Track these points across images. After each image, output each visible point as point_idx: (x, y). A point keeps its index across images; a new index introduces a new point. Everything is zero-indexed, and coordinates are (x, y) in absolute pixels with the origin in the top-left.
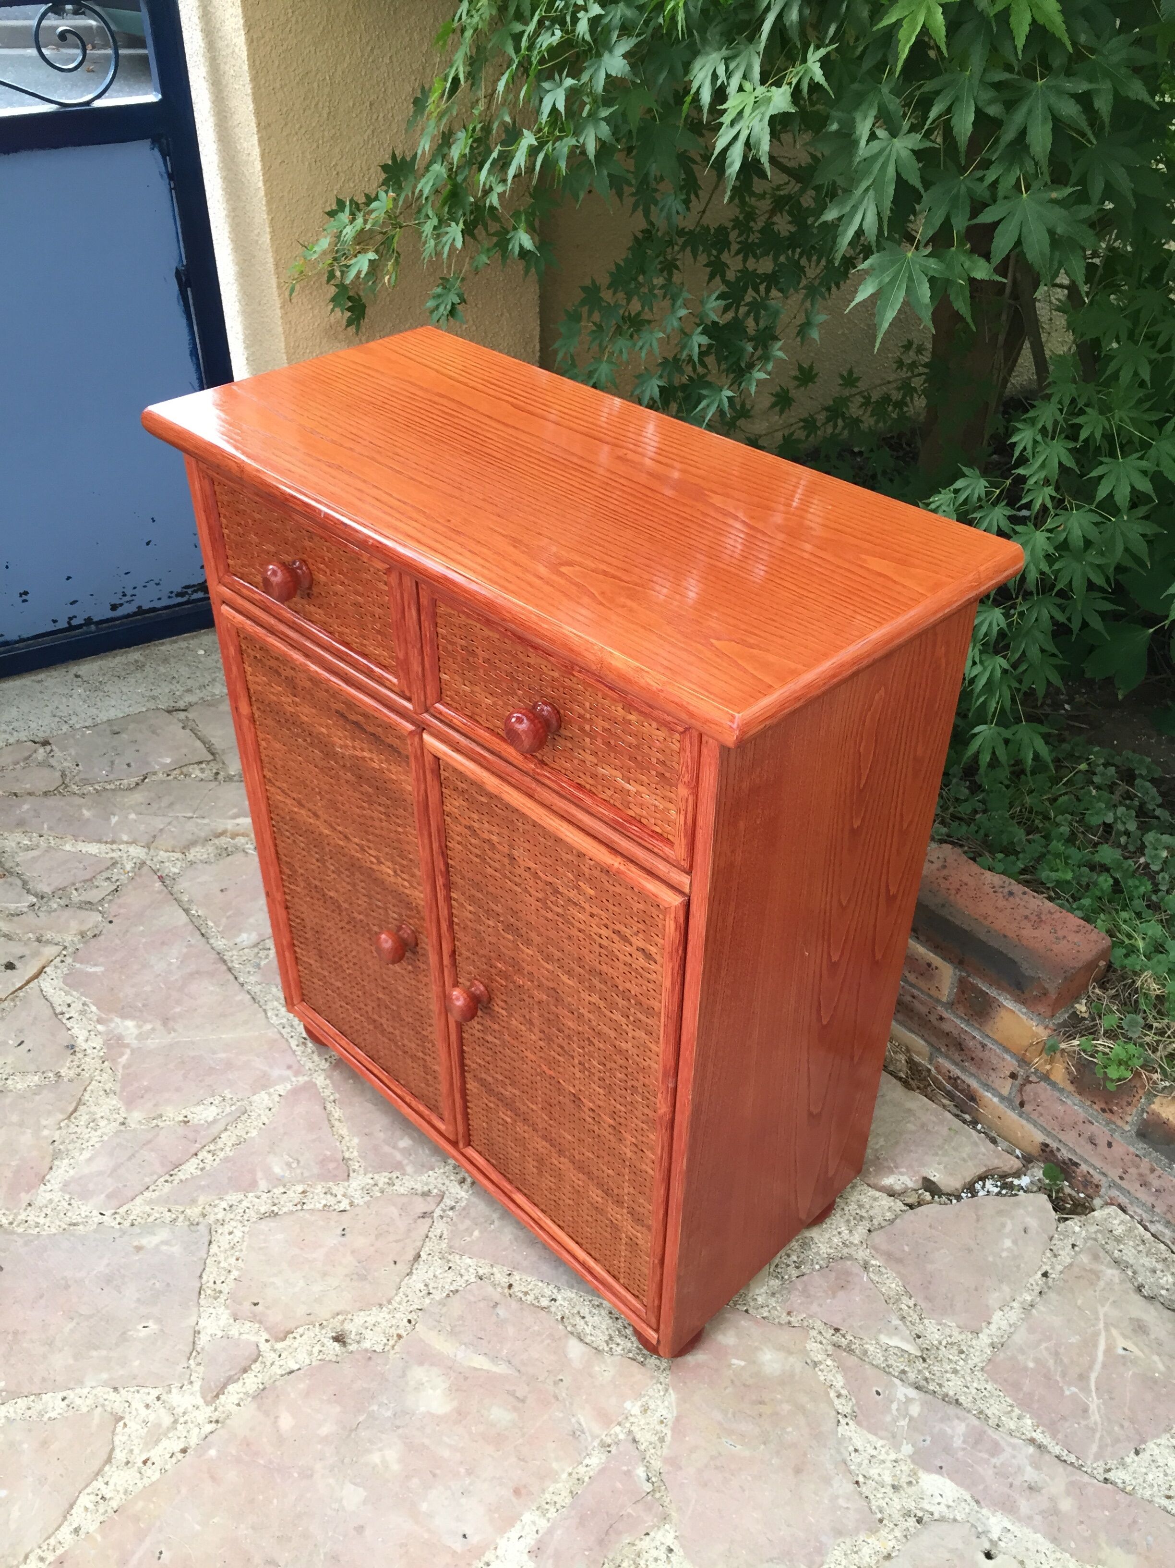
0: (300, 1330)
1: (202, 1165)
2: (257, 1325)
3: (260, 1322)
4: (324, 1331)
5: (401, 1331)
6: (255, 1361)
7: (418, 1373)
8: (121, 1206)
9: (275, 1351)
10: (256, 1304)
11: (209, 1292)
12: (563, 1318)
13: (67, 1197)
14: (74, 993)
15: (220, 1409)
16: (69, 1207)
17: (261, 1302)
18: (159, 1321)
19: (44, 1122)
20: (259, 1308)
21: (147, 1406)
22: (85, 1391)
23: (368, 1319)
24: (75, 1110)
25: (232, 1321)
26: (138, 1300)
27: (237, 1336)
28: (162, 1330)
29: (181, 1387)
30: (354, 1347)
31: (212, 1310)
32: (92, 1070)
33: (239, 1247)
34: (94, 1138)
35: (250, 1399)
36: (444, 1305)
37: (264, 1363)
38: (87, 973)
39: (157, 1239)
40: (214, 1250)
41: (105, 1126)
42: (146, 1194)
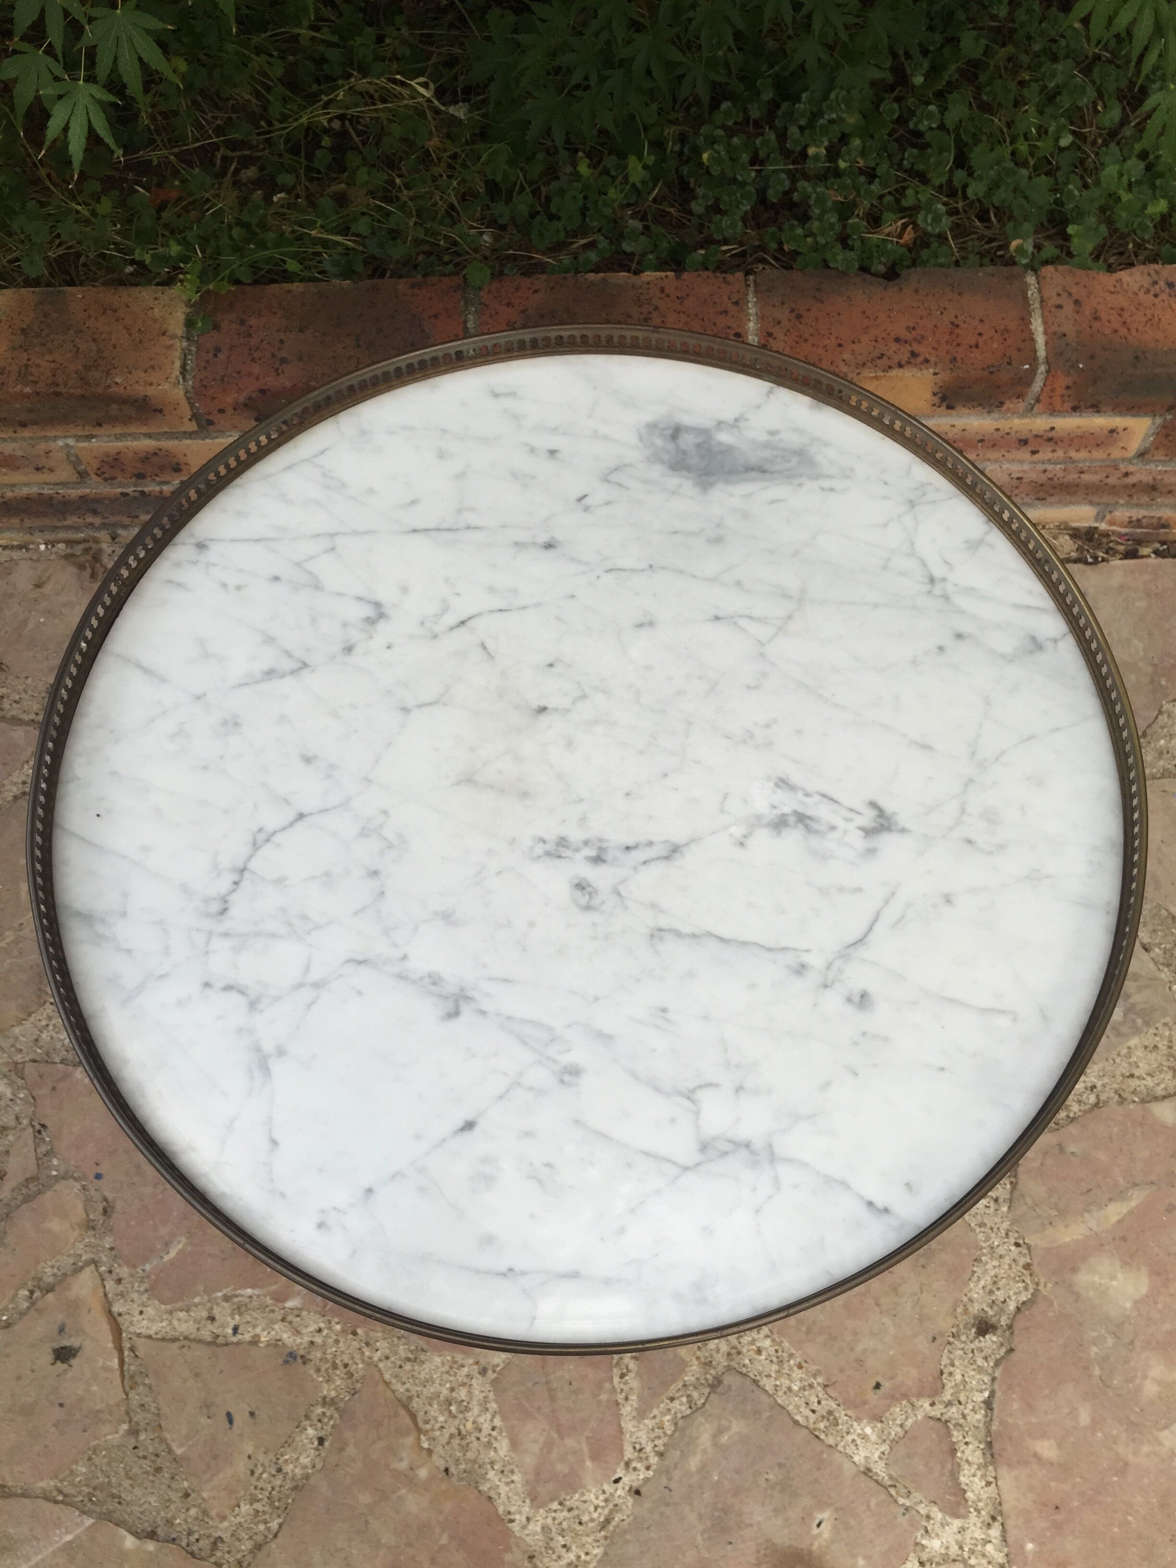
0: (945, 1361)
3: (905, 1396)
4: (963, 1338)
5: (1022, 1261)
6: (949, 1434)
7: (1083, 1278)
8: (621, 1451)
9: (949, 1404)
10: (878, 1386)
11: (822, 1425)
12: (1120, 1095)
13: (555, 1506)
14: (197, 1300)
15: (980, 1505)
16: (575, 1512)
17: (880, 1380)
18: (821, 1505)
19: (403, 1465)
20: (886, 1385)
23: (982, 1283)
25: (879, 1425)
26: (776, 1510)
27: (901, 1431)
28: (837, 1510)
29: (927, 1531)
30: (1004, 1321)
31: (849, 1438)
32: (357, 1356)
33: (785, 1355)
34: (481, 1420)
35: (991, 1468)
36: (1023, 1196)
37: (958, 1425)
38: (172, 1263)
39: (705, 1438)
40: (768, 1384)
41: (470, 1393)
42: (626, 1410)
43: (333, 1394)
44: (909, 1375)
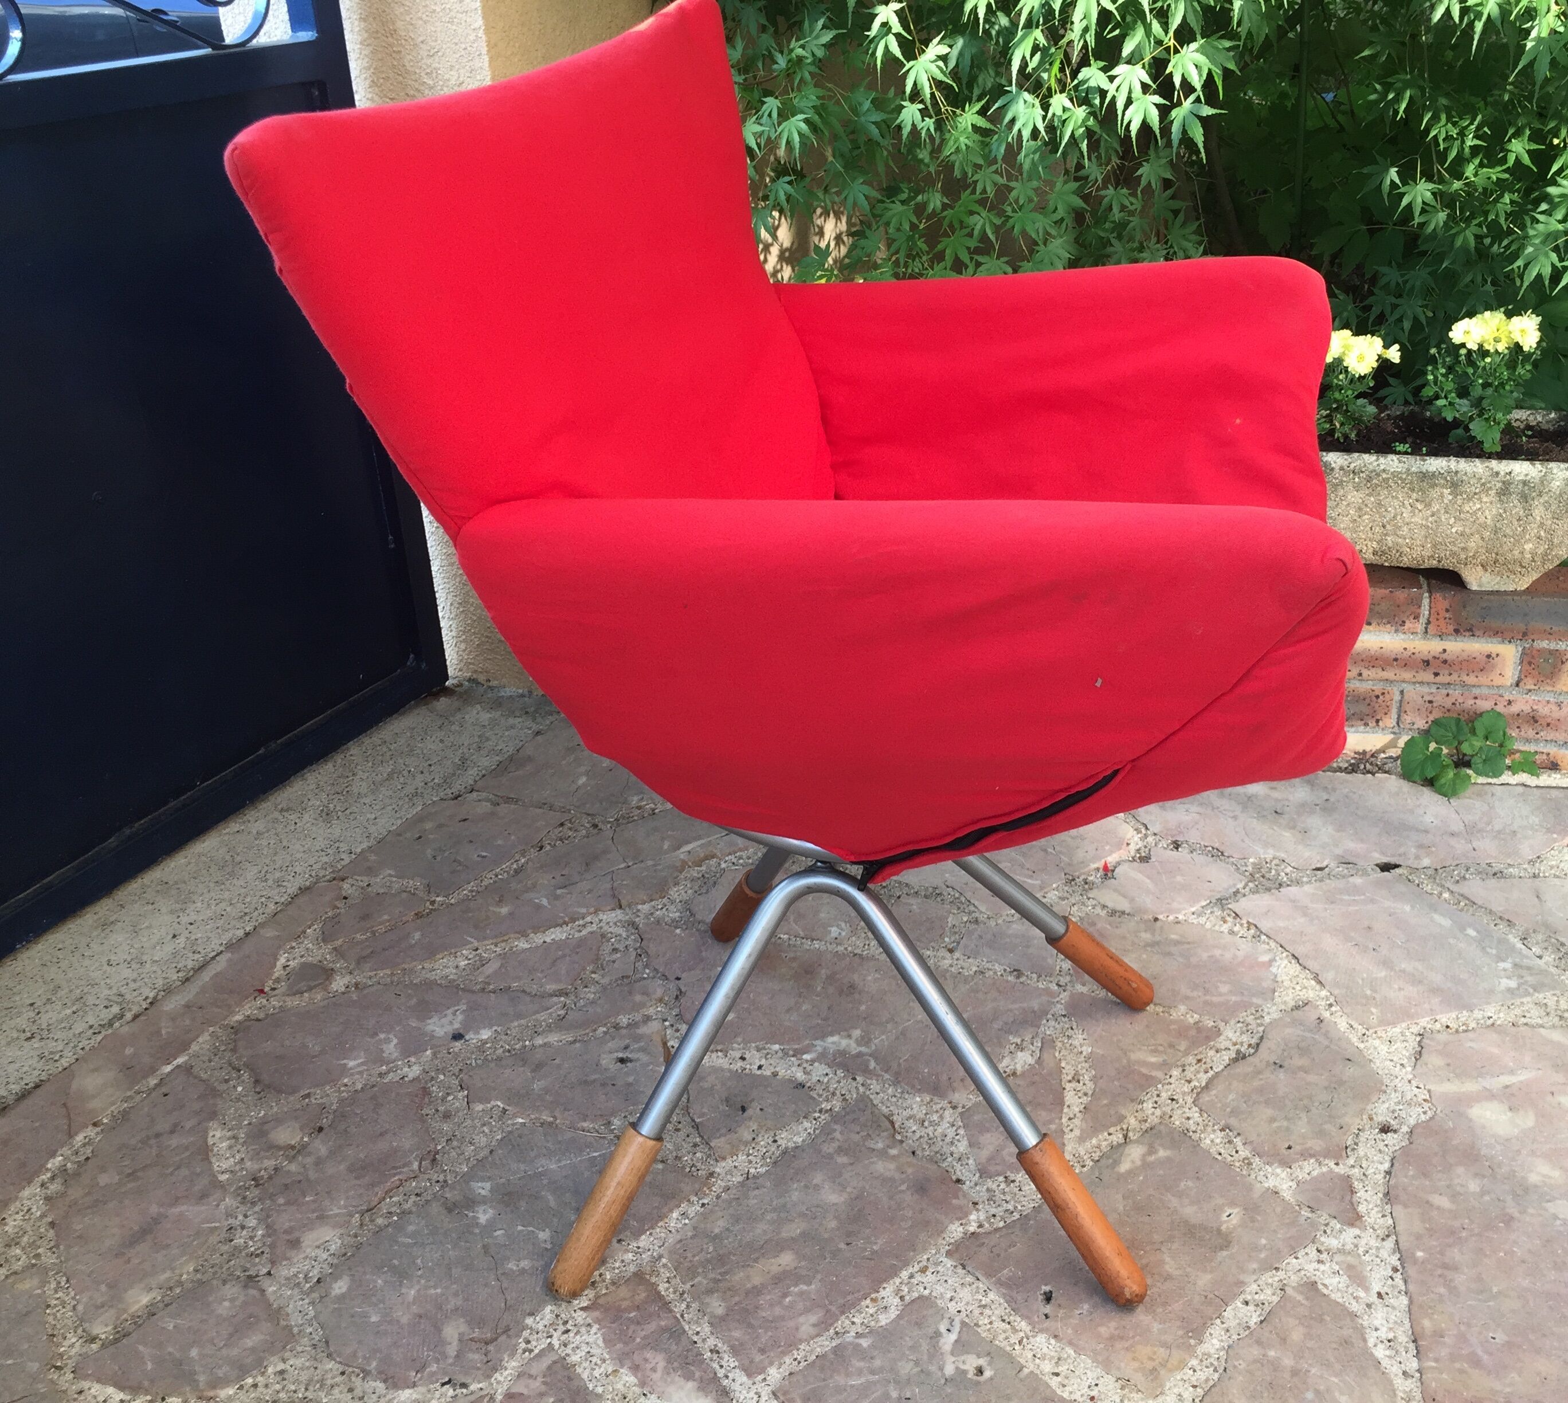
0: (1350, 1141)
1: (1080, 1094)
2: (1312, 1161)
3: (1312, 1156)
4: (1368, 1132)
5: (1422, 1097)
6: (1351, 1183)
7: (1475, 1112)
9: (1353, 1166)
10: (1290, 1148)
11: (1237, 1164)
14: (734, 1046)
15: (1376, 1227)
17: (1291, 1143)
18: (1232, 1205)
19: (878, 1146)
20: (1297, 1148)
21: (1319, 1262)
22: (1254, 1287)
23: (1386, 1105)
24: (892, 1123)
25: (1288, 1169)
26: (1192, 1204)
27: (1308, 1178)
28: (1246, 1209)
29: (1325, 1232)
30: (1405, 1129)
31: (1262, 1173)
32: (854, 1090)
33: (1211, 1123)
34: (948, 1130)
35: (1388, 1206)
36: (1426, 1064)
37: (1359, 1179)
39: (1135, 1155)
40: (1195, 1136)
41: (941, 1117)
42: (1069, 1137)
43: (829, 1107)
44: (1317, 1145)
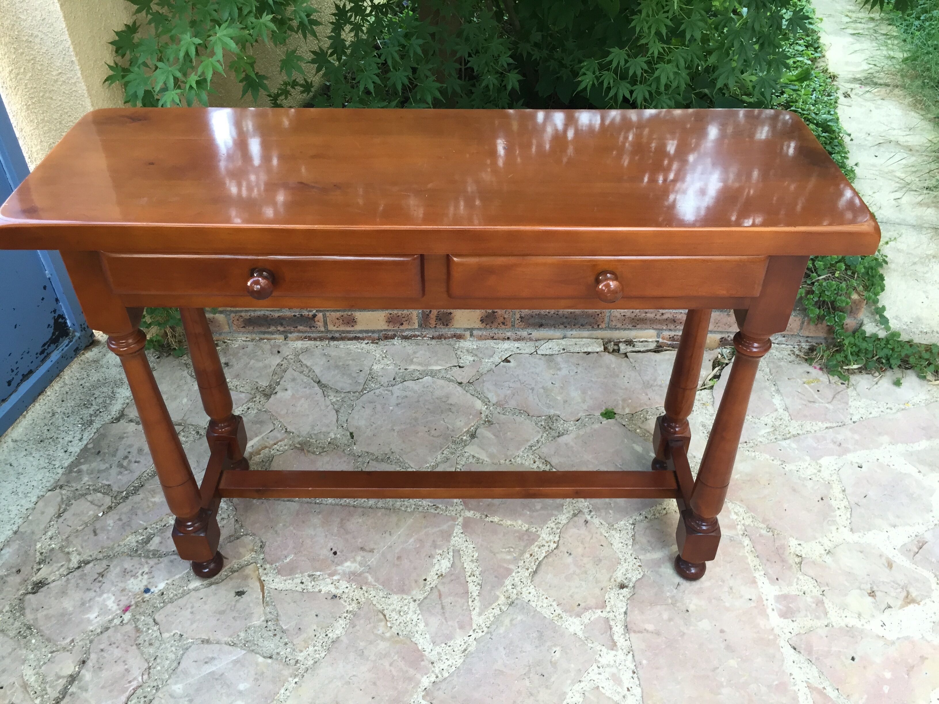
0: (607, 597)
2: (590, 611)
3: (590, 608)
4: (614, 590)
5: (638, 564)
6: (609, 622)
8: (472, 626)
9: (609, 612)
10: (579, 605)
11: (556, 619)
13: (443, 645)
15: (623, 648)
16: (451, 647)
17: (579, 602)
20: (583, 605)
22: (570, 694)
23: (621, 571)
24: (385, 616)
25: (580, 619)
26: (536, 647)
27: (589, 622)
28: (562, 647)
29: (600, 656)
31: (567, 623)
32: (362, 596)
33: (541, 595)
34: (413, 617)
35: (627, 635)
36: (638, 543)
37: (613, 620)
38: (288, 563)
39: (507, 622)
40: (534, 604)
41: (409, 608)
42: (473, 613)
43: (351, 609)
44: (592, 602)
